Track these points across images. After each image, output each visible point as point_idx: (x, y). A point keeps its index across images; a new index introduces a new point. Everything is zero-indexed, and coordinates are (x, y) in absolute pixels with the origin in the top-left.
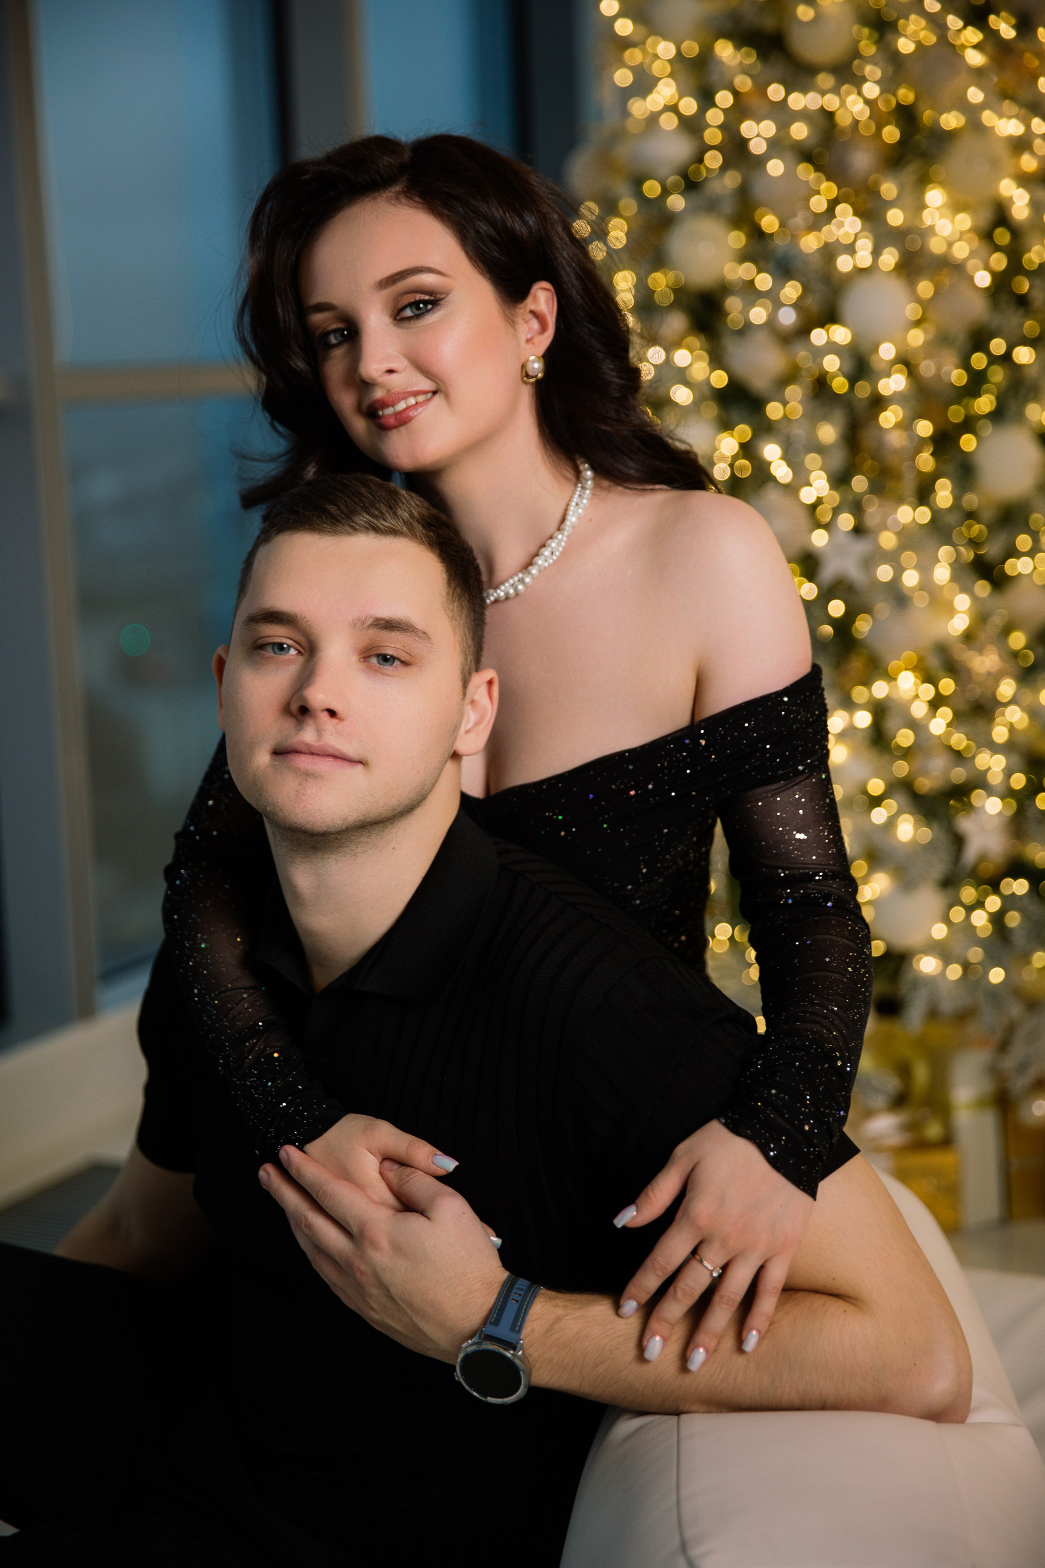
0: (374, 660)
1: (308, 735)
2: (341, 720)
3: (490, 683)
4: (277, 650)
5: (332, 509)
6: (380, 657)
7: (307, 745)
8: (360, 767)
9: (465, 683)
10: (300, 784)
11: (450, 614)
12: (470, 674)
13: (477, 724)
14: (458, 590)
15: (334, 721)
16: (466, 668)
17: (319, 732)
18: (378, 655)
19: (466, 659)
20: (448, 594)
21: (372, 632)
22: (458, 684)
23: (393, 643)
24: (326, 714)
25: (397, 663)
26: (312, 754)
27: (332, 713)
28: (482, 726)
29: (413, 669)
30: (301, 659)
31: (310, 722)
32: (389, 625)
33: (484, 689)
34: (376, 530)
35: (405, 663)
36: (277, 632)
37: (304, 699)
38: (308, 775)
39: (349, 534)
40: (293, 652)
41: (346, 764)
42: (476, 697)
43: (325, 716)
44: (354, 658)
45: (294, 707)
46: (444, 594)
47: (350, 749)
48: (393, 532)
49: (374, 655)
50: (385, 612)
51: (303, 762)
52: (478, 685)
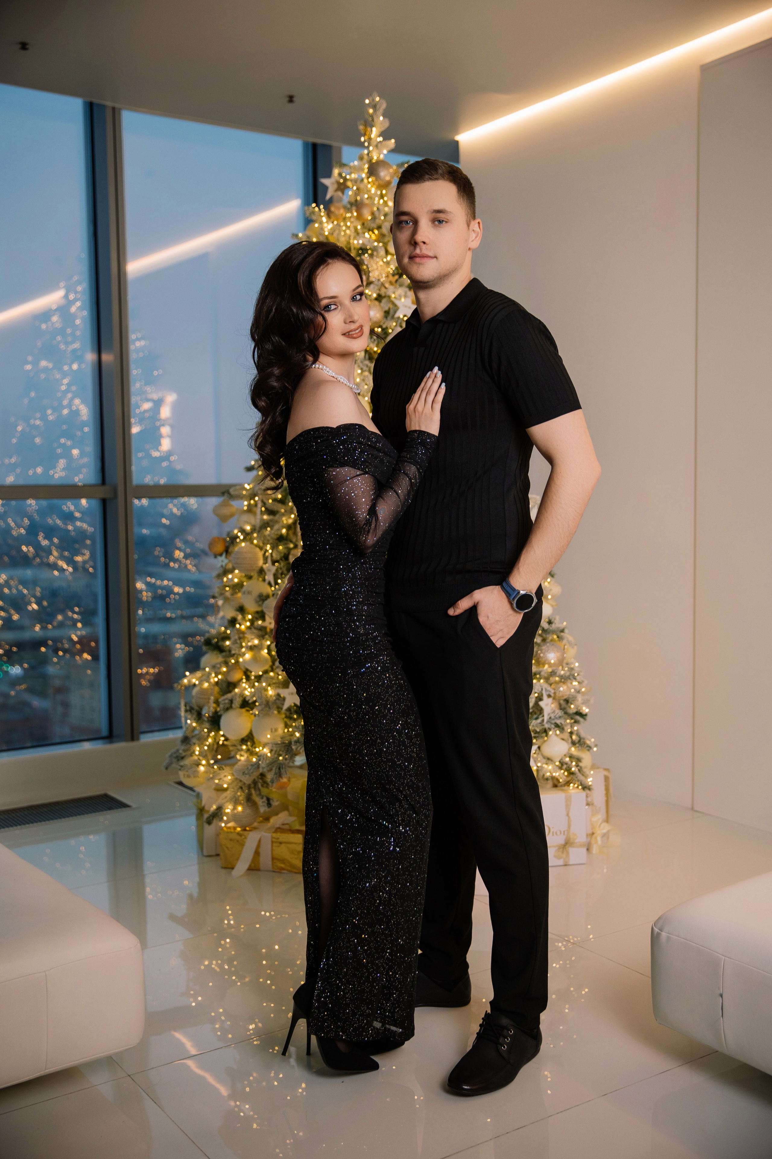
0: (436, 223)
1: (418, 251)
2: (427, 244)
3: (479, 223)
4: (406, 223)
5: (417, 175)
7: (418, 254)
8: (435, 259)
9: (468, 225)
10: (418, 267)
11: (460, 203)
12: (470, 221)
13: (476, 237)
14: (462, 194)
15: (425, 245)
16: (468, 220)
17: (421, 249)
18: (438, 220)
19: (468, 217)
21: (434, 214)
22: (466, 226)
23: (441, 216)
24: (422, 243)
25: (444, 222)
26: (419, 257)
27: (424, 243)
28: (477, 238)
29: (449, 224)
30: (413, 226)
31: (418, 246)
32: (439, 211)
33: (477, 225)
34: (431, 179)
35: (446, 222)
36: (404, 218)
37: (415, 240)
38: (420, 264)
39: (423, 182)
40: (411, 224)
41: (431, 258)
42: (474, 229)
43: (422, 244)
44: (430, 223)
45: (413, 242)
46: (457, 197)
47: (430, 254)
48: (437, 179)
49: (436, 220)
50: (437, 208)
51: (418, 260)
52: (474, 225)
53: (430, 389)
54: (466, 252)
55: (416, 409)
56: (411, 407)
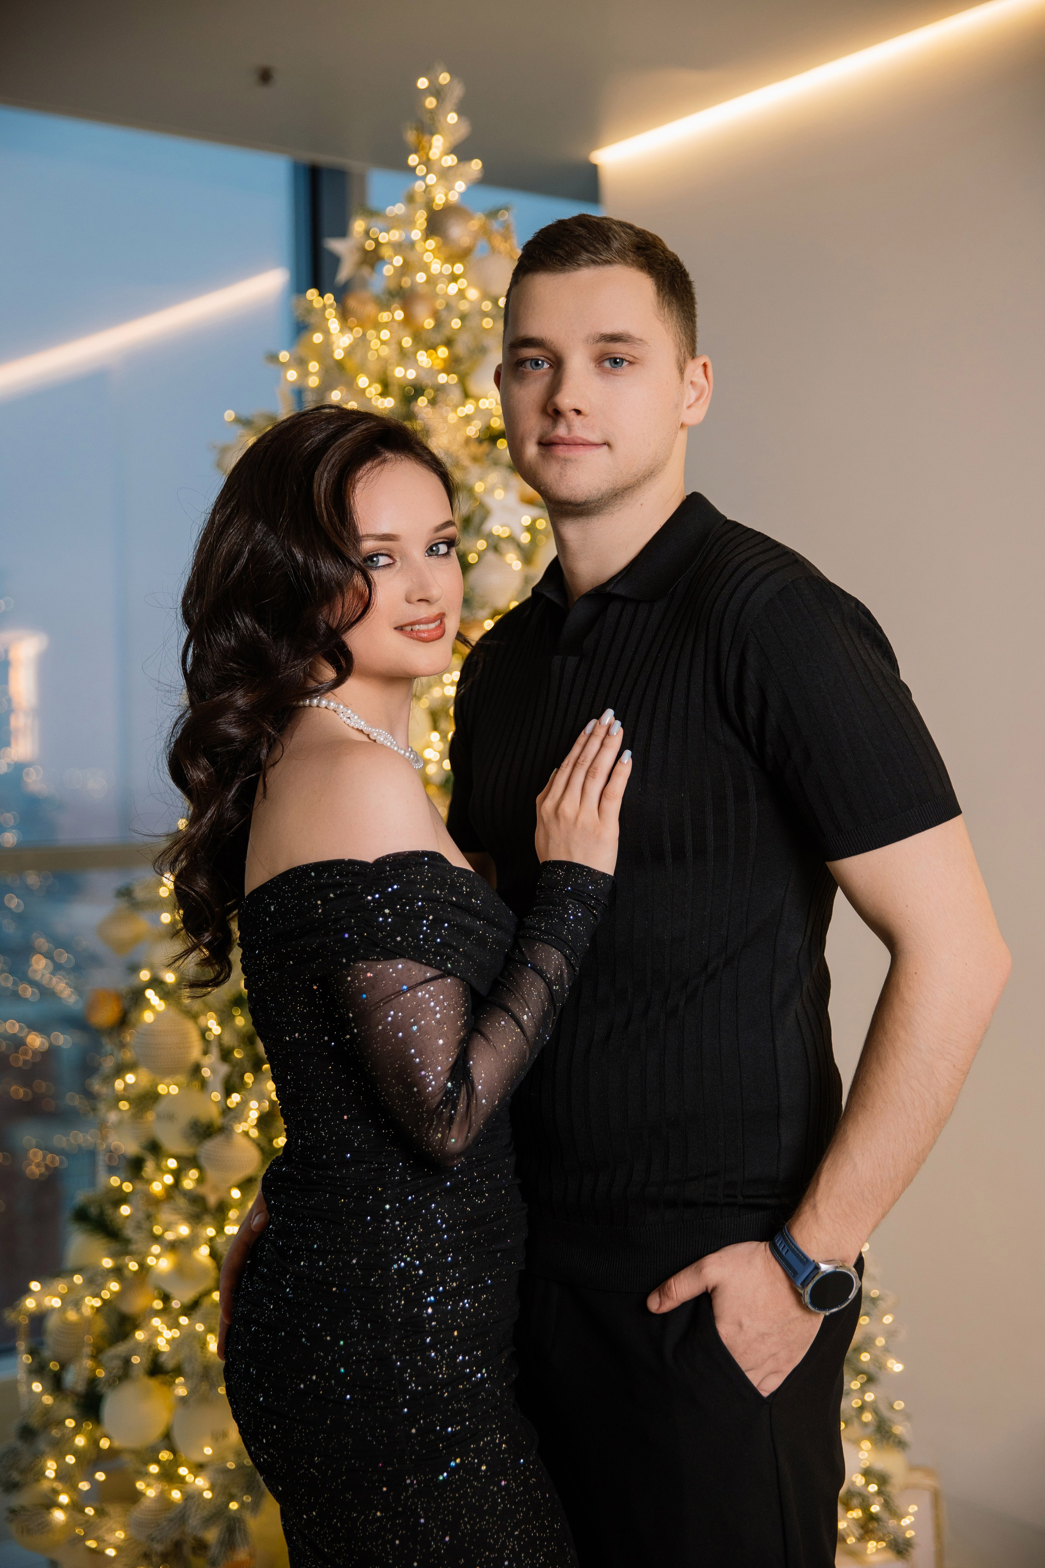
0: (607, 364)
1: (561, 431)
2: (586, 416)
3: (705, 365)
4: (533, 365)
5: (561, 252)
6: (612, 361)
7: (561, 438)
8: (607, 448)
9: (682, 371)
10: (562, 468)
11: (662, 319)
12: (685, 361)
13: (698, 399)
14: (667, 297)
15: (581, 417)
16: (682, 359)
17: (569, 428)
18: (610, 359)
19: (680, 351)
20: (659, 302)
21: (601, 345)
22: (675, 372)
23: (619, 349)
24: (573, 412)
25: (625, 363)
26: (566, 444)
27: (578, 412)
28: (701, 401)
29: (636, 367)
30: (552, 371)
31: (562, 420)
32: (614, 338)
33: (700, 371)
34: (594, 262)
35: (631, 363)
36: (530, 353)
37: (555, 404)
38: (566, 460)
39: (575, 270)
40: (546, 366)
41: (594, 447)
42: (694, 379)
43: (572, 415)
44: (592, 366)
45: (550, 410)
46: (655, 304)
47: (593, 437)
48: (608, 262)
49: (608, 359)
50: (608, 329)
51: (561, 451)
52: (694, 370)
53: (595, 765)
54: (676, 433)
55: (560, 811)
56: (546, 806)
